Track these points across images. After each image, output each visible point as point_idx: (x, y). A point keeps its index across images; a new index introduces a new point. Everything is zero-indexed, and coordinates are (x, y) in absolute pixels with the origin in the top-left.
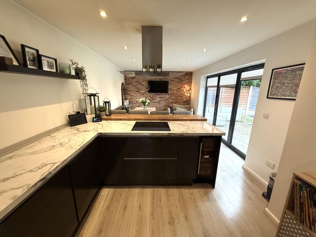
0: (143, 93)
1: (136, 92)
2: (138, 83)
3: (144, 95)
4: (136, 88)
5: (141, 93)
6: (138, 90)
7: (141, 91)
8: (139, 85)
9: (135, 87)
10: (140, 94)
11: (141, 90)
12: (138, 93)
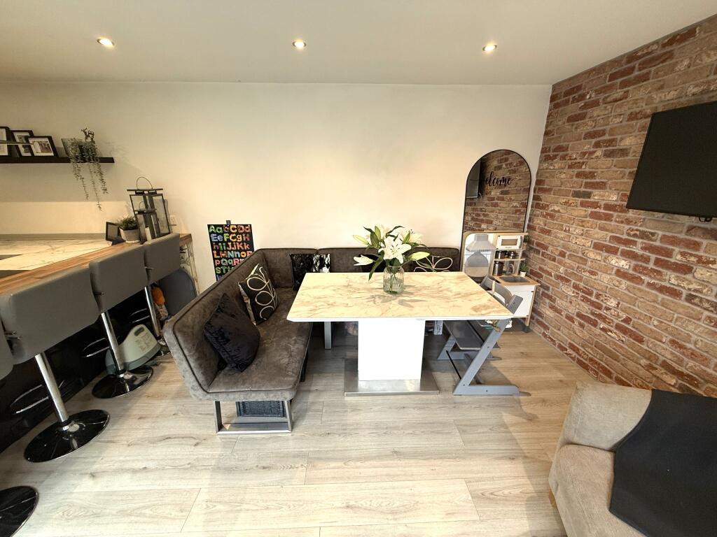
0: (608, 207)
1: (571, 199)
2: (597, 145)
3: (608, 218)
4: (578, 175)
5: (595, 205)
6: (587, 185)
7: (597, 195)
8: (599, 153)
9: (576, 171)
10: (590, 210)
11: (601, 186)
12: (582, 204)
